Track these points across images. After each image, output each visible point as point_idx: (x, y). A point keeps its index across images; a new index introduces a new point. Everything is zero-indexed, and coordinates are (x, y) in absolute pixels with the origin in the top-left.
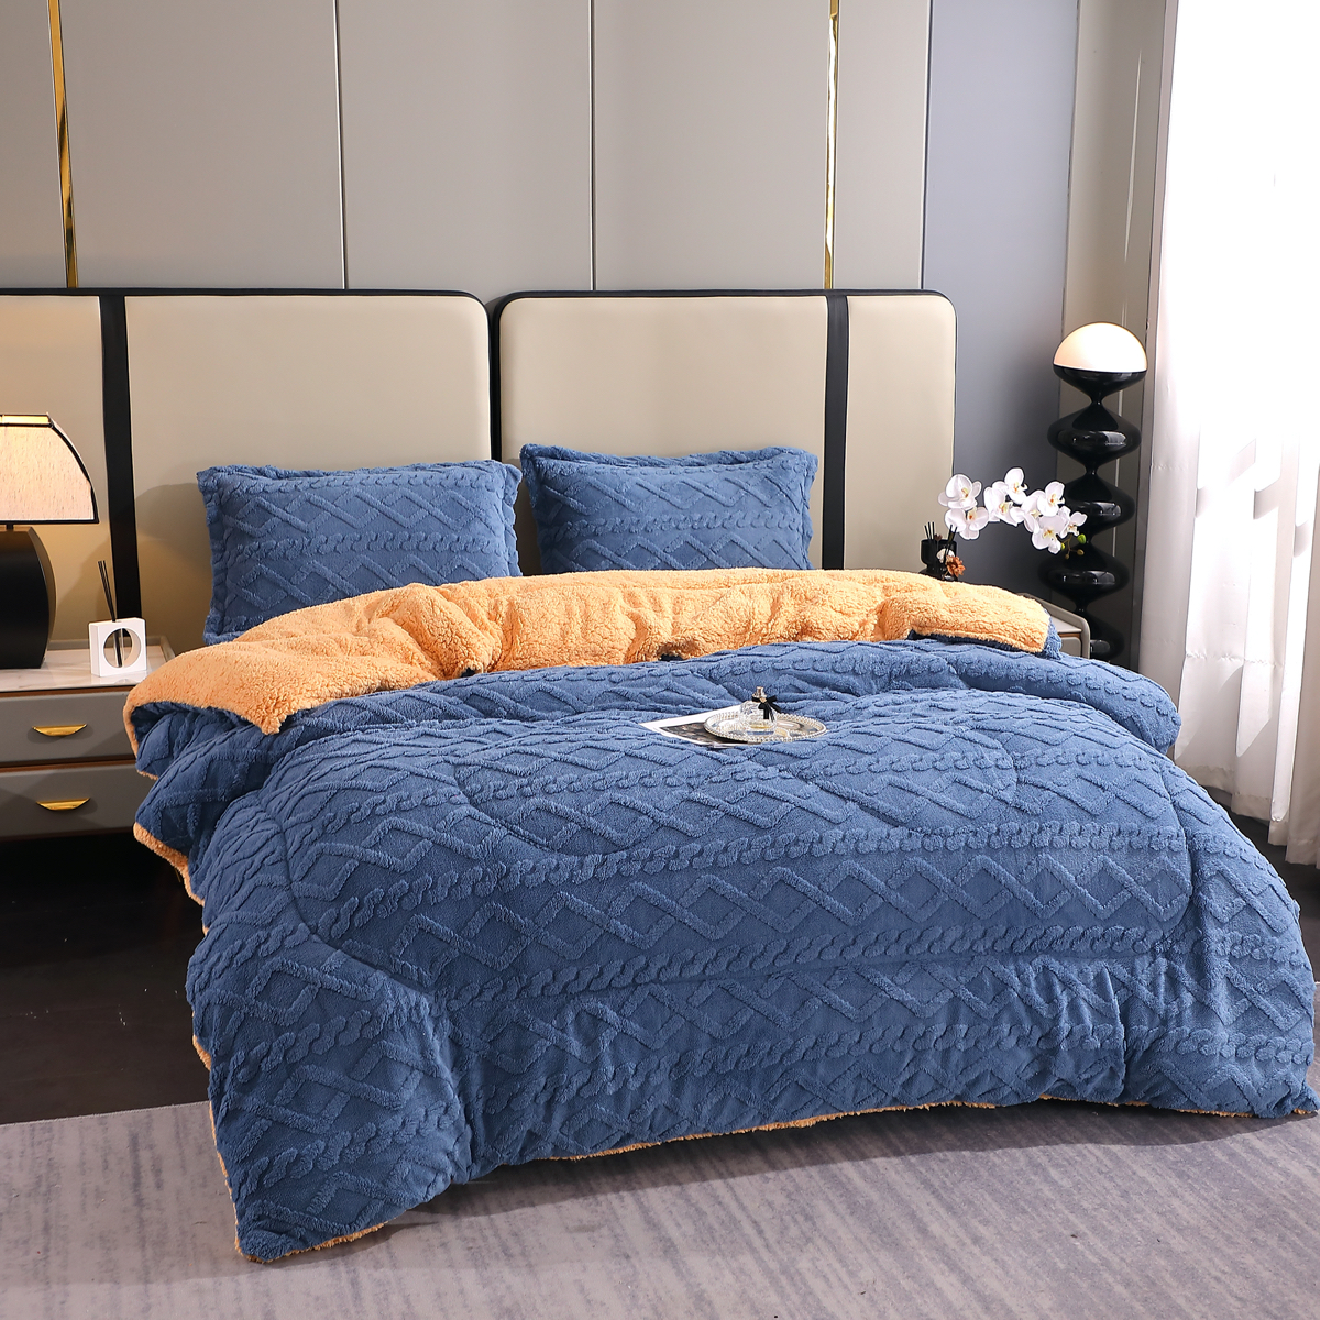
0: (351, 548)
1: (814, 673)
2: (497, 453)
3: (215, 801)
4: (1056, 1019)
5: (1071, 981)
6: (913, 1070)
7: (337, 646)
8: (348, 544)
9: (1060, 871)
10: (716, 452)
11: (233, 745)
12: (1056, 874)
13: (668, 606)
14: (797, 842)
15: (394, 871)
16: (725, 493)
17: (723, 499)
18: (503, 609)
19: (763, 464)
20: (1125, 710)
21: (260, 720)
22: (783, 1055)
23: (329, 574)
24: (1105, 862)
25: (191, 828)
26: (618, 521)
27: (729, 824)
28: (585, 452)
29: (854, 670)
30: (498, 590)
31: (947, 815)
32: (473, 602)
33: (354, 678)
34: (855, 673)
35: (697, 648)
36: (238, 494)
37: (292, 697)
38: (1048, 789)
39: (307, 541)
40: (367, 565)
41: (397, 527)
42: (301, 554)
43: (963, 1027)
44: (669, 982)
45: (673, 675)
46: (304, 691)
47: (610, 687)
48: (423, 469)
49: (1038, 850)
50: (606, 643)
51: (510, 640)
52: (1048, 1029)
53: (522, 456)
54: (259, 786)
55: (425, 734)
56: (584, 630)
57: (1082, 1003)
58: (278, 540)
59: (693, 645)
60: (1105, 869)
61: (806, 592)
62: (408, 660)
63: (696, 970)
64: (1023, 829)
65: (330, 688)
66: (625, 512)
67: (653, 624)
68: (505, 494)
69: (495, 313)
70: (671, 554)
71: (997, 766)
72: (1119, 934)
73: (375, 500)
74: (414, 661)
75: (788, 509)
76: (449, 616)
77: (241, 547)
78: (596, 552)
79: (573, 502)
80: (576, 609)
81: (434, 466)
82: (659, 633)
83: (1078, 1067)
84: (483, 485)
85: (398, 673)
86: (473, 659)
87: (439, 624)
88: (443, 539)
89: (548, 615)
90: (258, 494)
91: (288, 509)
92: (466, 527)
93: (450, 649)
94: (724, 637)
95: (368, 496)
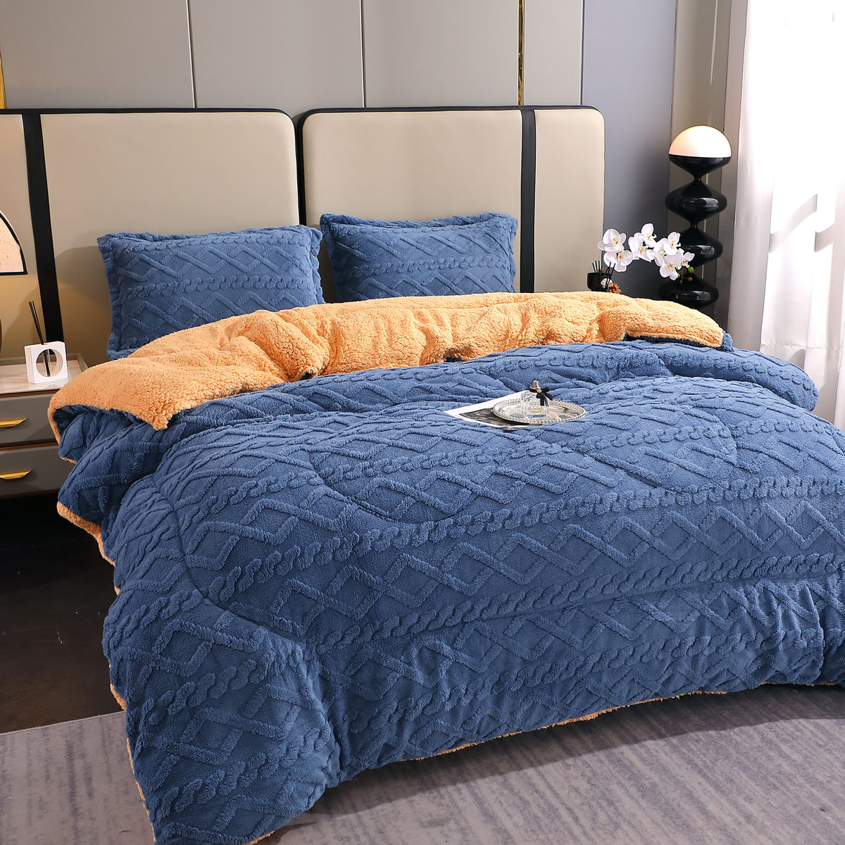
0: (208, 288)
1: (565, 368)
2: (303, 220)
3: (119, 484)
4: (775, 627)
5: (784, 598)
6: (670, 671)
7: (207, 359)
8: (206, 284)
9: (775, 516)
10: (451, 218)
11: (131, 439)
12: (773, 517)
13: (447, 321)
14: (583, 504)
15: (269, 543)
16: (460, 244)
17: (459, 248)
18: (328, 327)
19: (483, 224)
20: (782, 386)
21: (152, 419)
22: (577, 669)
23: (193, 306)
24: (806, 506)
25: (102, 505)
26: (390, 265)
27: (530, 492)
28: (364, 218)
29: (592, 365)
30: (322, 313)
31: (691, 476)
32: (305, 322)
33: (223, 383)
34: (593, 367)
35: (473, 352)
36: (127, 252)
37: (176, 400)
38: (761, 452)
39: (177, 283)
40: (219, 299)
41: (239, 272)
42: (173, 293)
43: (708, 638)
44: (489, 619)
45: (462, 372)
46: (185, 395)
47: (416, 383)
48: (254, 232)
49: (759, 500)
50: (406, 350)
51: (335, 350)
52: (769, 635)
53: (322, 223)
54: (153, 471)
55: (282, 426)
56: (390, 341)
57: (792, 613)
58: (157, 283)
59: (469, 349)
60: (806, 512)
61: (545, 308)
62: (261, 367)
63: (510, 609)
64: (748, 485)
65: (205, 392)
66: (394, 258)
67: (439, 335)
68: (312, 248)
69: (299, 123)
70: (426, 286)
71: (720, 436)
72: (816, 559)
73: (223, 254)
74: (266, 368)
75: (501, 254)
76: (290, 333)
77: (131, 289)
78: (375, 287)
79: (358, 253)
80: (382, 326)
81: (262, 230)
82: (444, 342)
83: (790, 661)
84: (297, 242)
85: (255, 378)
86: (310, 365)
87: (283, 340)
88: (271, 280)
89: (362, 331)
90: (141, 252)
91: (162, 262)
92: (287, 271)
93: (292, 358)
94: (491, 343)
95: (218, 251)
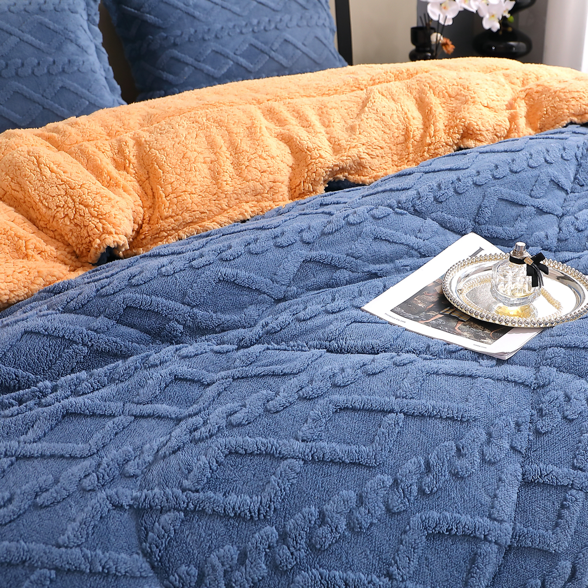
13: (314, 119)
17: (272, 5)
18: (131, 151)
26: (192, 31)
30: (116, 125)
32: (90, 147)
35: (364, 167)
47: (306, 253)
50: (266, 178)
51: (150, 192)
56: (237, 165)
59: (360, 164)
62: (20, 252)
66: (196, 23)
67: (310, 145)
68: (88, 15)
70: (240, 55)
74: (30, 252)
78: (178, 60)
79: (150, 18)
82: (321, 156)
84: (66, 8)
85: (10, 279)
86: (110, 233)
87: (54, 191)
88: (39, 64)
89: (189, 154)
93: (76, 225)
94: (387, 150)
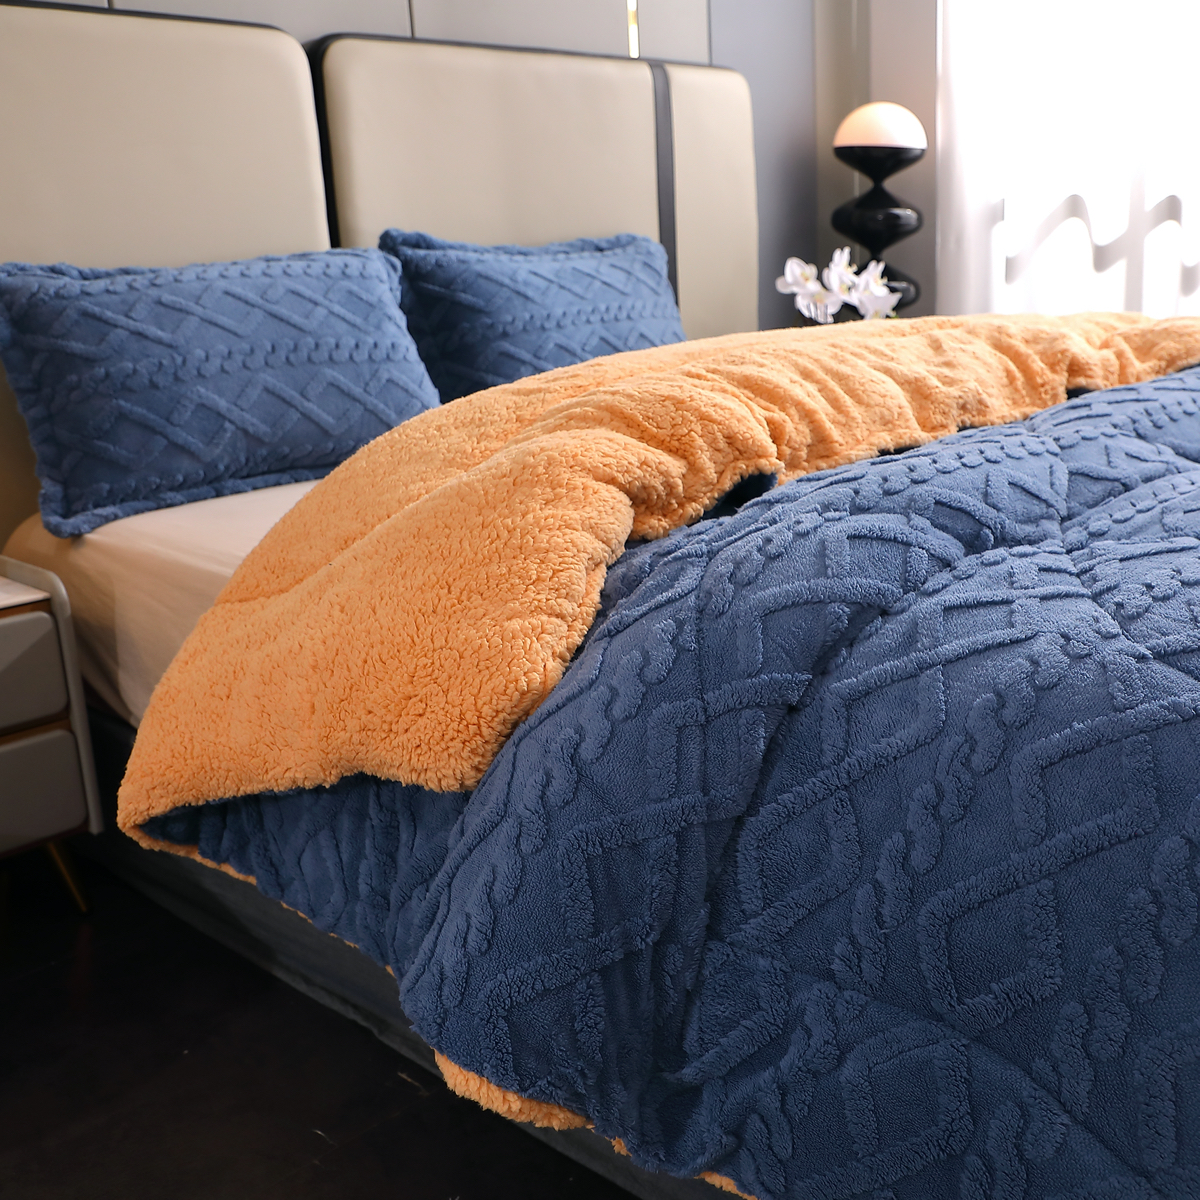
0: (244, 366)
8: (239, 358)
10: (576, 241)
23: (222, 404)
36: (42, 301)
39: (179, 360)
40: (270, 387)
41: (294, 332)
42: (177, 378)
58: (135, 361)
66: (530, 305)
73: (252, 296)
78: (512, 357)
88: (357, 346)
90: (77, 298)
91: (133, 315)
92: (378, 327)
95: (238, 290)
